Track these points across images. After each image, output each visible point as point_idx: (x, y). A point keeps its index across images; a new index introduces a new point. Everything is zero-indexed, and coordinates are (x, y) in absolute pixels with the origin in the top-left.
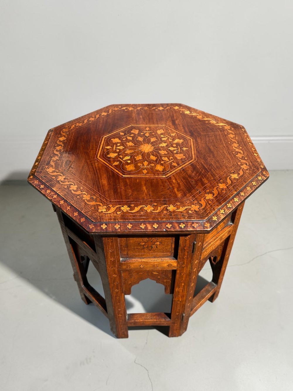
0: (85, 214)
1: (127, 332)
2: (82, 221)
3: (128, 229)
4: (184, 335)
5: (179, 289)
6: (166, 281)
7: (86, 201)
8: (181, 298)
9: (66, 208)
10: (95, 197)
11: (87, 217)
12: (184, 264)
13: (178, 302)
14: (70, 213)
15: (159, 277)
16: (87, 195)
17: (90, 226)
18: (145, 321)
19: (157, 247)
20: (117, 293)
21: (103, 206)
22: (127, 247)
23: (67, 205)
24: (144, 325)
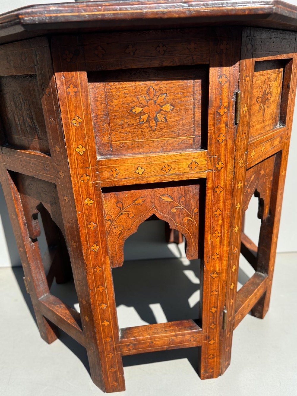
1: (122, 373)
4: (227, 373)
5: (214, 235)
6: (188, 220)
8: (217, 262)
12: (220, 160)
13: (212, 275)
15: (174, 210)
18: (155, 338)
19: (166, 120)
20: (96, 254)
22: (109, 122)
24: (152, 349)
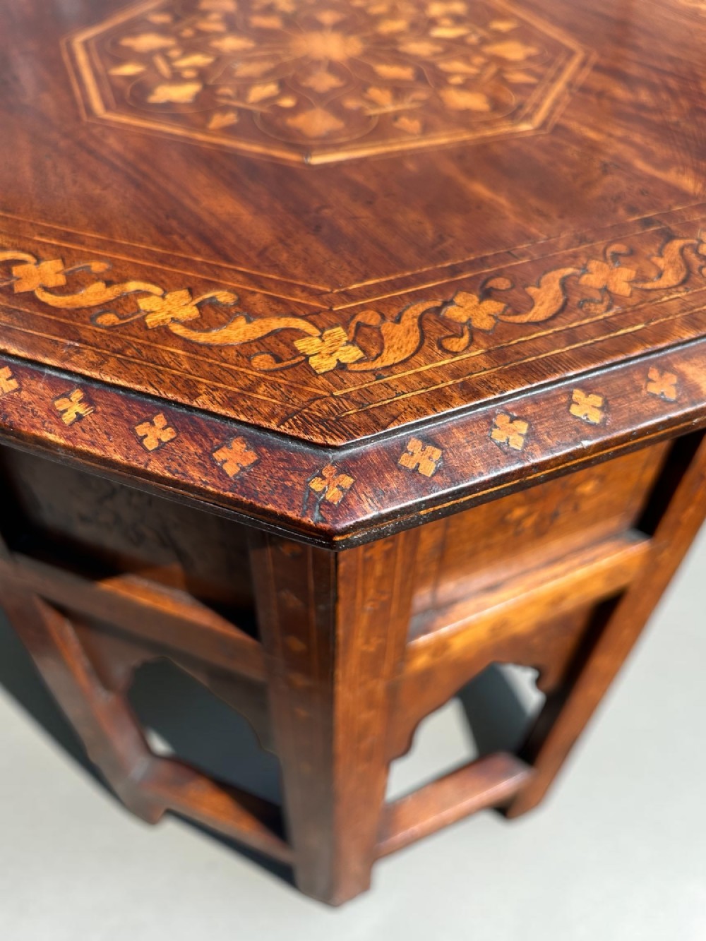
0: (232, 414)
2: (231, 470)
3: (587, 430)
7: (178, 330)
9: (57, 415)
10: (224, 297)
11: (259, 428)
14: (103, 439)
16: (163, 297)
17: (316, 485)
21: (322, 330)
23: (48, 393)
